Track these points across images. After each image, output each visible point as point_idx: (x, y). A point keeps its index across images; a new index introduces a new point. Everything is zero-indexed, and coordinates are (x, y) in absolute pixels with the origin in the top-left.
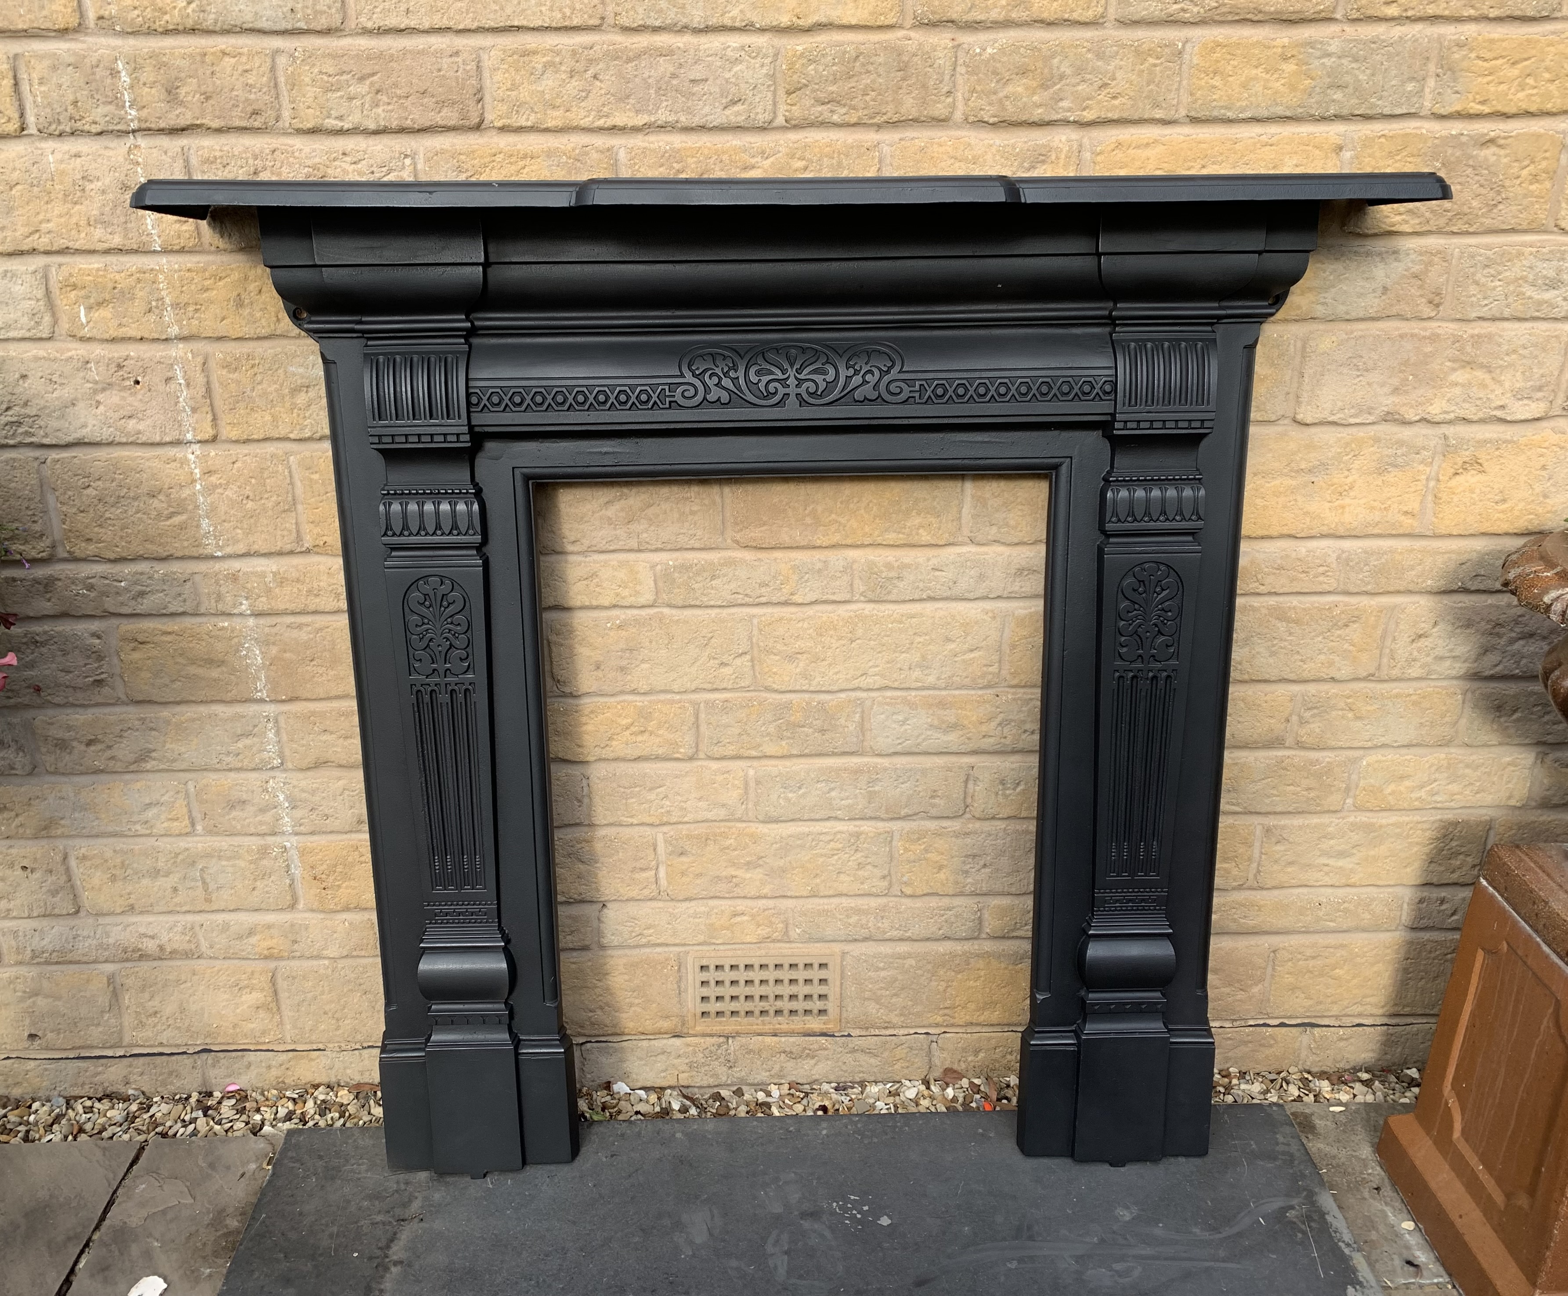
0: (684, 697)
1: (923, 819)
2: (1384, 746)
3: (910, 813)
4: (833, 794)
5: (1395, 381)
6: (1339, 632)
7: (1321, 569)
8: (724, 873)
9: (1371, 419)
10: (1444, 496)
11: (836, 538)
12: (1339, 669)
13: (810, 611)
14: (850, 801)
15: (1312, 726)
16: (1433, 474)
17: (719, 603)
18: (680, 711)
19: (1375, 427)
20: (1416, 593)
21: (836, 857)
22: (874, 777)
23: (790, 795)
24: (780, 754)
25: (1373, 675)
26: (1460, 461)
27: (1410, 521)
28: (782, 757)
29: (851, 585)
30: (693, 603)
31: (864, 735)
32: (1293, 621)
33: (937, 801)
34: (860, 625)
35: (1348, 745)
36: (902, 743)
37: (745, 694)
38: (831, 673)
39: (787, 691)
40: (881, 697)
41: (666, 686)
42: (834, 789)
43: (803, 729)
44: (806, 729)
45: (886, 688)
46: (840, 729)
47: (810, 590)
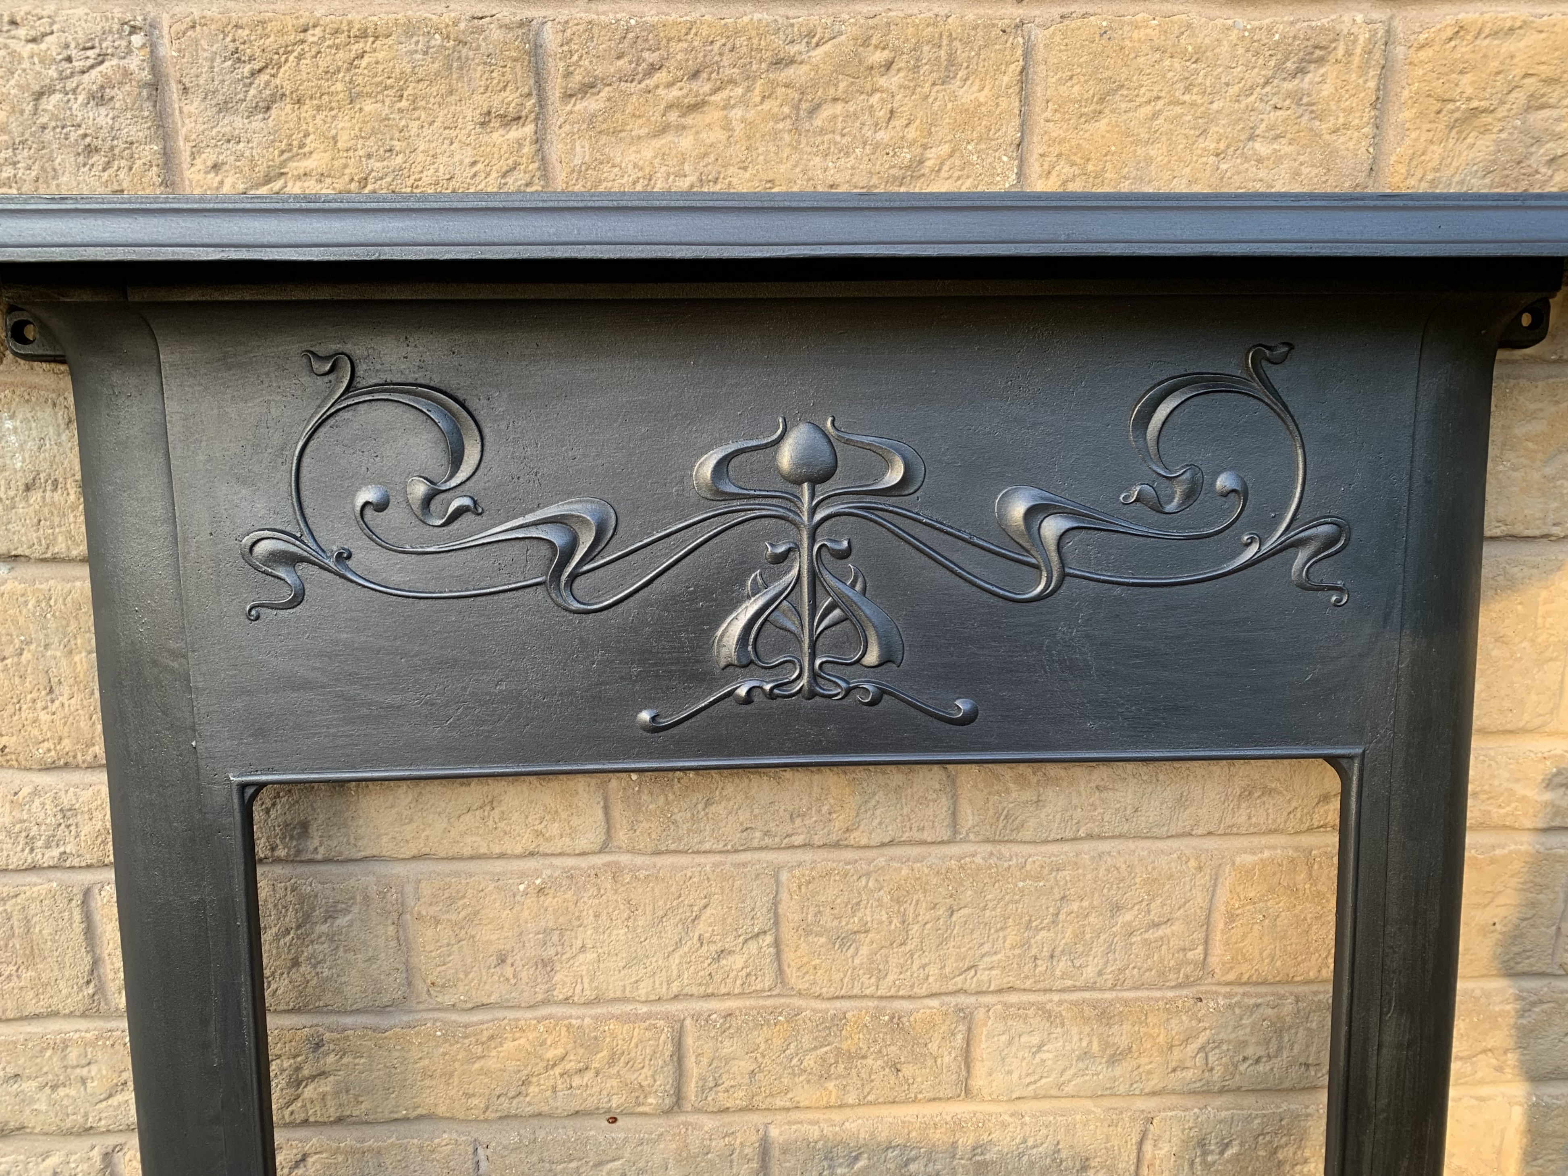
0: (657, 1008)
4: (914, 1167)
13: (880, 859)
17: (718, 846)
18: (648, 1034)
22: (984, 1137)
24: (822, 1103)
28: (827, 1107)
29: (954, 814)
30: (673, 847)
31: (969, 1069)
34: (967, 884)
36: (1035, 1082)
37: (762, 1002)
38: (915, 967)
39: (837, 998)
40: (999, 1007)
41: (624, 991)
42: (914, 1159)
43: (864, 1062)
44: (870, 1061)
45: (1011, 989)
46: (930, 1062)
47: (880, 824)
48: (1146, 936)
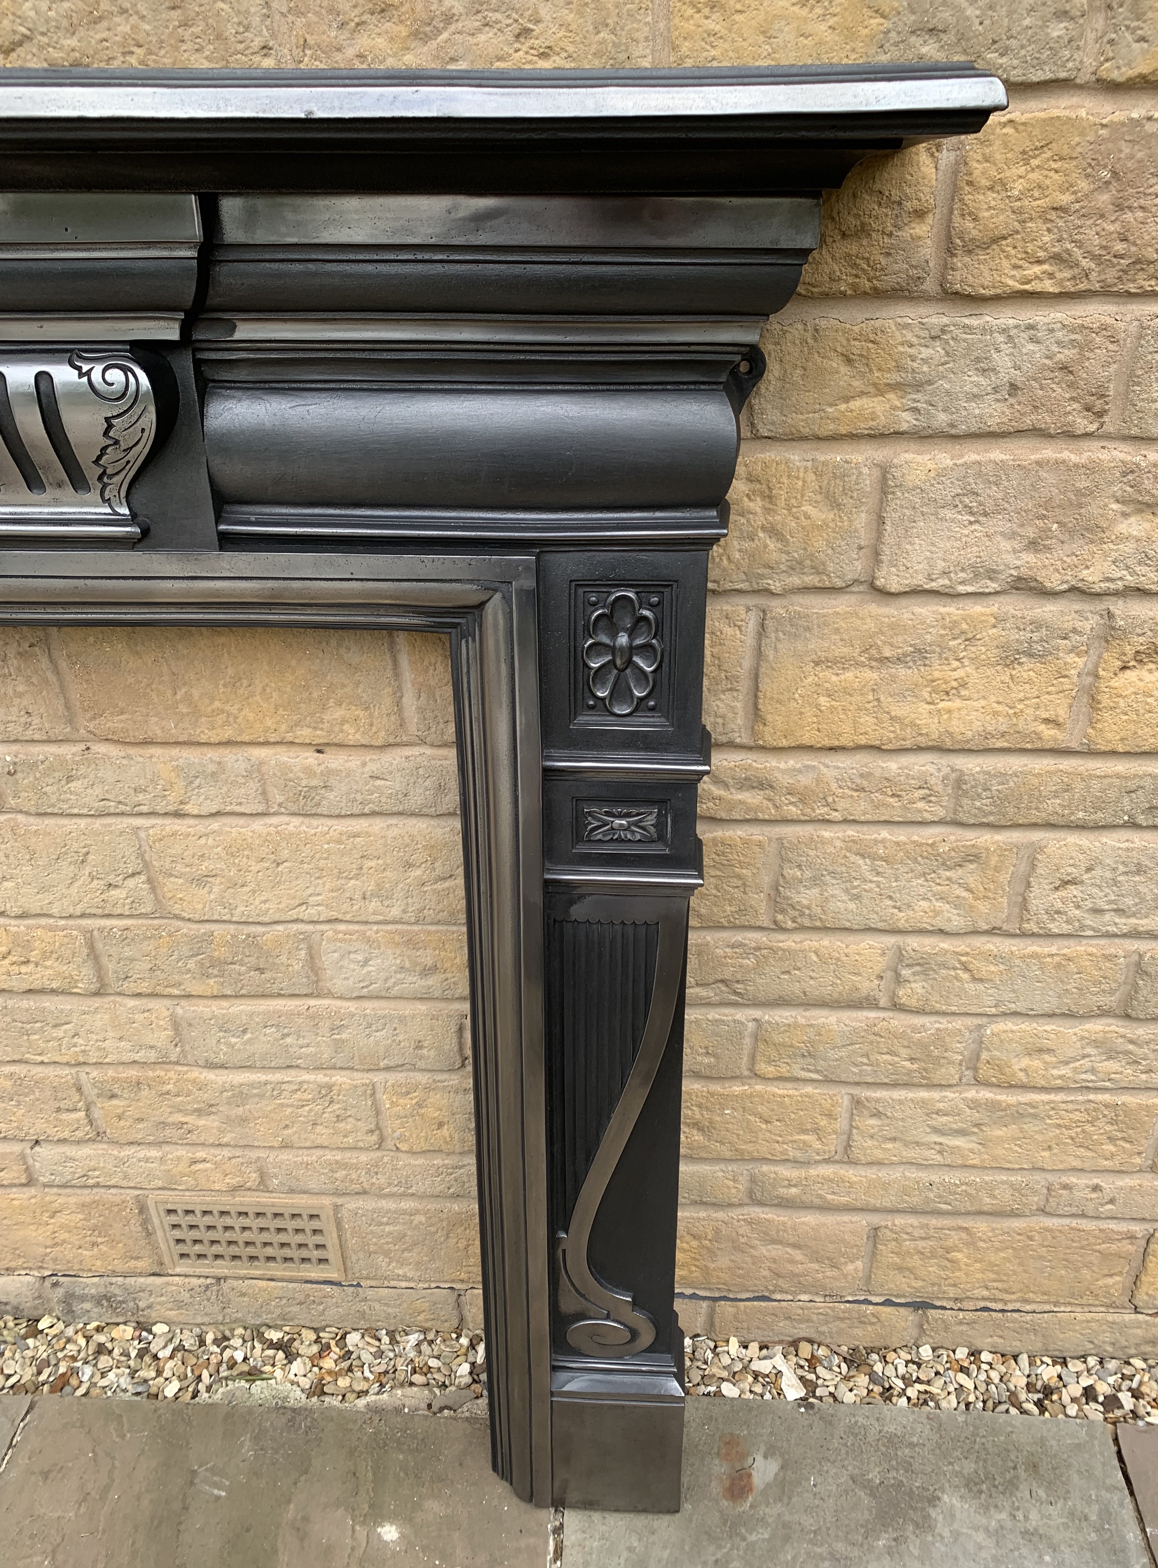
0: (71, 922)
1: (409, 1070)
2: (1015, 1014)
3: (391, 1064)
4: (289, 1040)
5: (1030, 532)
6: (948, 874)
7: (922, 792)
8: (170, 1120)
9: (993, 586)
10: (1105, 700)
11: (228, 733)
12: (949, 920)
13: (215, 824)
14: (311, 1049)
15: (913, 985)
16: (1090, 666)
17: (85, 811)
18: (66, 940)
19: (1001, 598)
20: (1062, 826)
21: (307, 1108)
22: (338, 1023)
23: (233, 1040)
24: (209, 994)
25: (1000, 929)
26: (1130, 650)
27: (1052, 732)
28: (215, 997)
29: (264, 793)
30: (49, 810)
31: (317, 975)
32: (882, 859)
33: (425, 1052)
34: (284, 844)
35: (963, 1010)
36: (367, 987)
37: (150, 922)
38: (257, 902)
39: (203, 921)
40: (330, 933)
41: (42, 909)
42: (288, 1035)
43: (233, 966)
44: (237, 967)
45: (337, 920)
46: (283, 969)
47: (207, 799)
48: (435, 887)
